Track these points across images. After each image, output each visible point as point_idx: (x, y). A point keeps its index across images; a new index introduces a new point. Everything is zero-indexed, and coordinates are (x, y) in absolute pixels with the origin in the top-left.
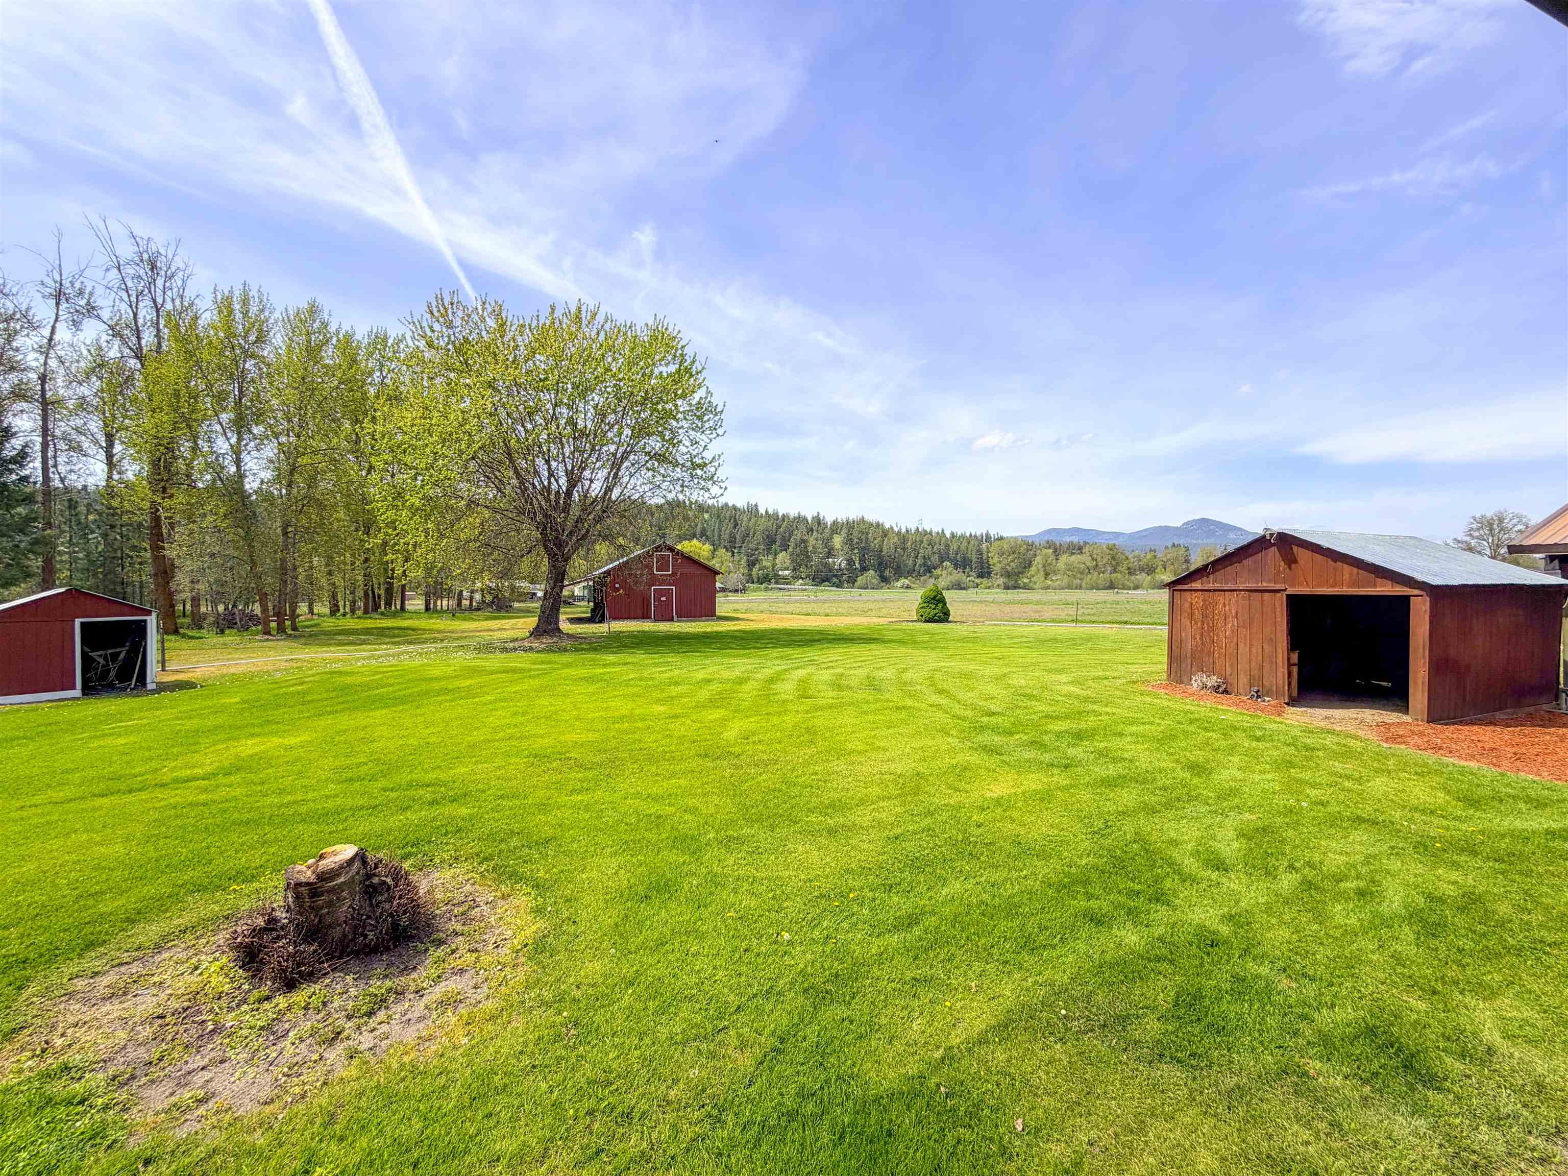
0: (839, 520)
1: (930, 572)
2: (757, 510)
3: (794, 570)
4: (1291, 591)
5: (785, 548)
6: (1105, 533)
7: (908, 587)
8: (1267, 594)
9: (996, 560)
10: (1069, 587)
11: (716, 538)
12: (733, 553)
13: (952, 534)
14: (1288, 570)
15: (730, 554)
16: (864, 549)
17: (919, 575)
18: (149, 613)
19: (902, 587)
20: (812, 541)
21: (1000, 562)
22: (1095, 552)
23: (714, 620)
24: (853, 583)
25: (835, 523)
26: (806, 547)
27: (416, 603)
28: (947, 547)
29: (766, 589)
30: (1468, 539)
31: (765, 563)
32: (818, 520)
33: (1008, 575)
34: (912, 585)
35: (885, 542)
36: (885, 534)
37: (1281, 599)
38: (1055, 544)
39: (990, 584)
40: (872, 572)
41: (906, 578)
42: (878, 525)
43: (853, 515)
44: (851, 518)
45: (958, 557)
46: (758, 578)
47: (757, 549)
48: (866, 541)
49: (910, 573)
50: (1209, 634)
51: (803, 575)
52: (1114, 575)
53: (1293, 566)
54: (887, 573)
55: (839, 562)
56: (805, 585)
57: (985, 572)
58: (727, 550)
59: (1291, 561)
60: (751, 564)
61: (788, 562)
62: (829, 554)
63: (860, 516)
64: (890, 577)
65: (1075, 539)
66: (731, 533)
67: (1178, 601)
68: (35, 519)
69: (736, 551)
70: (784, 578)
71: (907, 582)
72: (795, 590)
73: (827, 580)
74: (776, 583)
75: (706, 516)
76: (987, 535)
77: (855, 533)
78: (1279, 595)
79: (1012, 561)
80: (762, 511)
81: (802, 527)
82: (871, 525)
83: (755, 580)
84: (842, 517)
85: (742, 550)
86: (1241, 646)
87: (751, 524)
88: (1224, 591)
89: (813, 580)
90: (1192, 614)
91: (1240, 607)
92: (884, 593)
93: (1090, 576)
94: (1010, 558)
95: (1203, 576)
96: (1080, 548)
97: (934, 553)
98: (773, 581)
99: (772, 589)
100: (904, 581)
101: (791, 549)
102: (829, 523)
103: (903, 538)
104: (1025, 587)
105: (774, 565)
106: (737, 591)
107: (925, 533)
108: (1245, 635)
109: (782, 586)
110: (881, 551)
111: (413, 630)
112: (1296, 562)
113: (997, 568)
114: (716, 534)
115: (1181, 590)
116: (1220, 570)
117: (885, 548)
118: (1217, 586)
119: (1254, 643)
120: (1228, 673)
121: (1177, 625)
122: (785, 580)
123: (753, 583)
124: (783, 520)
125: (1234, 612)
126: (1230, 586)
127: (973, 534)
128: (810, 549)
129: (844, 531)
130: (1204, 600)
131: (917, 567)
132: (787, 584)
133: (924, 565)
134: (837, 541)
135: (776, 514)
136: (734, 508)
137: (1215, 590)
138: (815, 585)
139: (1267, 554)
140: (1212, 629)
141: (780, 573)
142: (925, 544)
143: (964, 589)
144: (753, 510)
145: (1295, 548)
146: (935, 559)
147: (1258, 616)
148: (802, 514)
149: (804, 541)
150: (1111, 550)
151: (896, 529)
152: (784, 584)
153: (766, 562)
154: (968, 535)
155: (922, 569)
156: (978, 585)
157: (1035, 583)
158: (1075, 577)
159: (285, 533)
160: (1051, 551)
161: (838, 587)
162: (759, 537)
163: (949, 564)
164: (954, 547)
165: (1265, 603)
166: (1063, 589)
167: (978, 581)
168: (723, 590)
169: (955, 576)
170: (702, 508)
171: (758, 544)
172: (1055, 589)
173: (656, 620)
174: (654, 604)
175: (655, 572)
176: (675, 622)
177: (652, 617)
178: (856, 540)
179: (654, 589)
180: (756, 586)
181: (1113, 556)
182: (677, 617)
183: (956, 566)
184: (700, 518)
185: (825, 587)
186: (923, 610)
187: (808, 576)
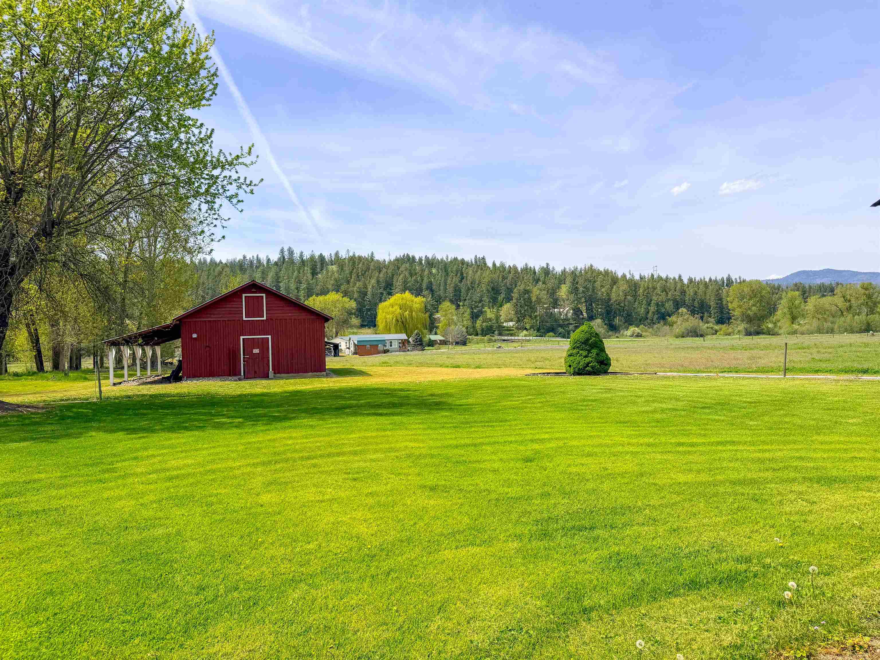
0: (567, 270)
1: (664, 319)
2: (484, 263)
3: (518, 321)
5: (509, 299)
6: (861, 273)
7: (639, 336)
9: (735, 304)
10: (820, 331)
12: (458, 306)
13: (691, 281)
15: (454, 307)
16: (591, 297)
17: (651, 323)
19: (633, 336)
20: (536, 291)
21: (740, 307)
22: (848, 292)
23: (323, 376)
25: (564, 272)
26: (530, 298)
28: (683, 292)
29: (490, 341)
31: (488, 315)
32: (546, 272)
33: (749, 319)
34: (644, 334)
35: (614, 290)
36: (615, 280)
38: (804, 287)
39: (730, 330)
41: (637, 326)
42: (608, 273)
43: (581, 265)
44: (579, 268)
45: (696, 303)
46: (482, 330)
47: (480, 302)
48: (593, 290)
49: (641, 321)
51: (527, 326)
52: (871, 317)
54: (617, 321)
55: (565, 311)
56: (529, 335)
57: (724, 317)
58: (452, 303)
60: (475, 316)
61: (512, 313)
62: (555, 303)
63: (588, 265)
64: (620, 326)
65: (827, 281)
66: (456, 286)
69: (461, 304)
70: (509, 329)
71: (637, 330)
72: (519, 341)
73: (553, 330)
74: (500, 334)
75: (434, 271)
76: (729, 279)
77: (581, 281)
79: (753, 305)
80: (490, 264)
81: (528, 277)
82: (599, 273)
83: (479, 332)
84: (569, 267)
85: (466, 303)
87: (477, 277)
89: (538, 330)
93: (843, 319)
94: (751, 302)
96: (832, 290)
97: (669, 300)
98: (496, 332)
99: (495, 341)
100: (633, 329)
101: (514, 301)
102: (557, 274)
103: (634, 286)
104: (769, 332)
105: (498, 317)
106: (458, 343)
107: (660, 278)
109: (506, 338)
110: (610, 299)
113: (737, 313)
117: (614, 296)
122: (509, 331)
123: (477, 335)
124: (510, 272)
127: (713, 278)
128: (534, 299)
129: (571, 280)
131: (650, 315)
132: (511, 335)
133: (658, 312)
134: (563, 291)
135: (503, 266)
136: (463, 262)
138: (540, 336)
141: (505, 324)
142: (658, 291)
143: (702, 336)
144: (480, 264)
146: (669, 306)
148: (531, 265)
149: (527, 292)
150: (866, 289)
151: (628, 276)
152: (508, 335)
153: (490, 313)
154: (707, 280)
155: (656, 316)
156: (716, 331)
157: (780, 328)
158: (826, 320)
160: (797, 293)
161: (564, 337)
162: (484, 287)
163: (685, 310)
164: (690, 292)
166: (812, 333)
167: (717, 327)
168: (444, 343)
169: (694, 322)
170: (431, 263)
171: (482, 297)
172: (802, 333)
173: (247, 377)
174: (244, 358)
175: (244, 319)
176: (272, 379)
177: (242, 374)
178: (581, 289)
179: (243, 339)
180: (479, 337)
181: (869, 297)
182: (275, 373)
183: (693, 313)
184: (427, 272)
185: (550, 337)
186: (571, 359)
187: (532, 327)
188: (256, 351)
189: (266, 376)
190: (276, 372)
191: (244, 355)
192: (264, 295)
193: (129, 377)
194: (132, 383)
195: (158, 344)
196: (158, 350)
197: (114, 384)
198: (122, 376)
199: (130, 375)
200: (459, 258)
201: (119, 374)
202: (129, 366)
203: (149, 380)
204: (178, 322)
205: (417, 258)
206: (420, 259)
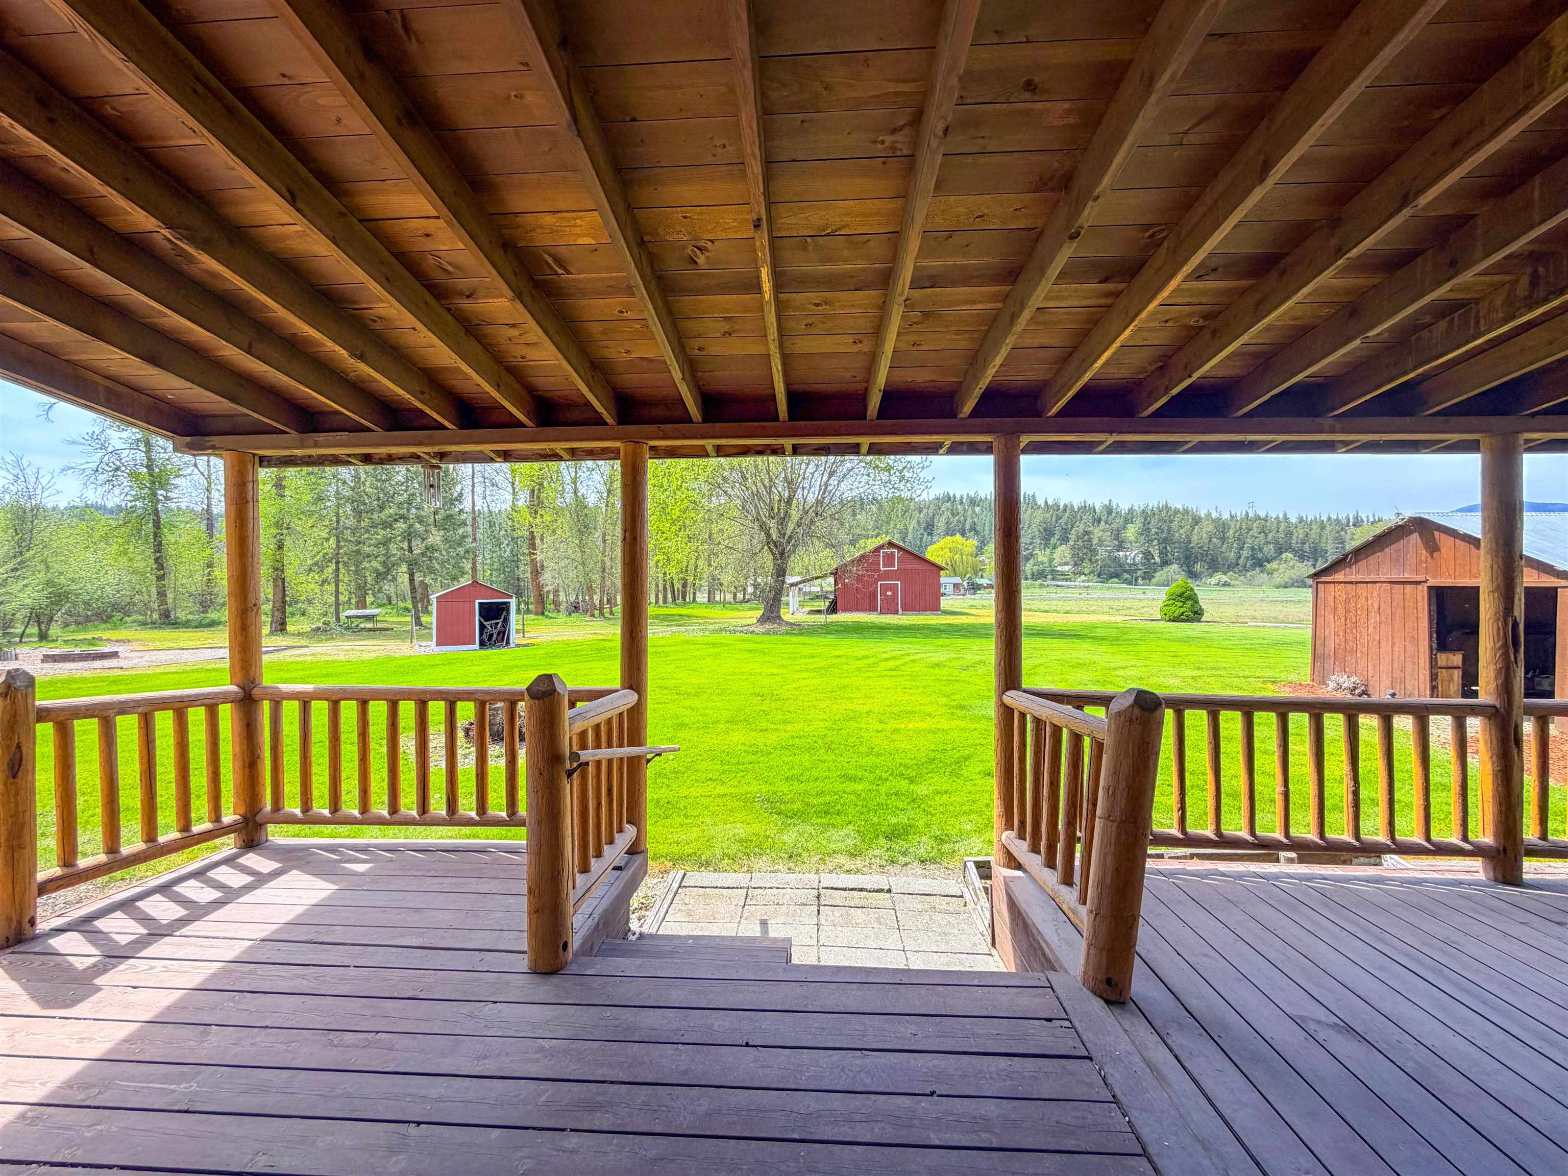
0: (1136, 508)
1: (1261, 565)
2: (1034, 501)
3: (1076, 565)
4: (1432, 582)
5: (1065, 540)
7: (1226, 584)
8: (1408, 587)
13: (1301, 520)
14: (1429, 559)
16: (1165, 540)
18: (511, 597)
19: (1218, 584)
20: (1097, 533)
23: (938, 614)
24: (1150, 580)
25: (1130, 511)
26: (1090, 540)
27: (702, 597)
28: (1289, 534)
29: (1041, 586)
31: (1040, 558)
32: (1109, 510)
34: (1232, 582)
35: (1195, 531)
36: (1196, 520)
37: (1424, 588)
40: (1175, 567)
41: (1225, 573)
42: (1186, 512)
43: (1153, 502)
44: (1150, 506)
45: (1306, 547)
46: (1033, 574)
47: (1031, 544)
48: (1169, 532)
49: (1231, 567)
50: (1351, 630)
51: (1086, 571)
53: (1435, 554)
54: (1198, 567)
55: (1133, 555)
56: (1088, 581)
59: (1433, 548)
60: (1025, 559)
61: (1068, 557)
62: (1120, 547)
63: (1163, 504)
64: (1201, 573)
67: (1321, 594)
68: (466, 537)
70: (1063, 574)
71: (1224, 578)
72: (1075, 587)
73: (1117, 576)
74: (1053, 579)
75: (977, 509)
76: (1356, 518)
77: (1153, 520)
78: (1420, 587)
80: (1041, 502)
81: (1088, 518)
82: (1177, 511)
83: (1029, 576)
84: (1139, 504)
86: (1383, 644)
88: (1367, 582)
89: (1099, 576)
90: (1335, 609)
91: (1382, 601)
95: (1345, 567)
97: (1268, 543)
98: (1049, 577)
99: (1048, 586)
100: (1219, 577)
101: (1071, 543)
102: (1122, 512)
103: (1221, 527)
105: (1051, 561)
107: (1258, 518)
108: (1388, 632)
109: (1060, 583)
110: (1190, 542)
111: (688, 616)
112: (1438, 550)
115: (1324, 582)
116: (1361, 560)
117: (1195, 538)
118: (1360, 577)
119: (1396, 640)
120: (1370, 675)
121: (1320, 621)
122: (1065, 576)
123: (1026, 579)
124: (1065, 510)
125: (1376, 606)
126: (1373, 577)
127: (1334, 517)
128: (1095, 541)
129: (1140, 520)
130: (1347, 594)
131: (1241, 561)
132: (1067, 580)
133: (1253, 557)
134: (1131, 532)
135: (1056, 504)
137: (1357, 583)
138: (1101, 582)
139: (1408, 542)
140: (1356, 625)
141: (1059, 568)
142: (1254, 532)
145: (1436, 533)
146: (1269, 550)
147: (1400, 611)
148: (1090, 503)
149: (1087, 533)
151: (1214, 515)
152: (1062, 580)
153: (1043, 556)
154: (1325, 519)
155: (1250, 563)
159: (604, 541)
161: (1130, 583)
162: (1035, 530)
163: (1290, 555)
164: (1300, 534)
165: (1407, 596)
168: (989, 586)
169: (1302, 569)
171: (1033, 537)
173: (881, 613)
174: (881, 598)
175: (882, 569)
176: (900, 614)
177: (879, 609)
178: (1154, 530)
179: (881, 584)
182: (902, 611)
184: (970, 512)
185: (1114, 583)
186: (1167, 608)
187: (1092, 572)
188: (889, 593)
189: (897, 613)
190: (904, 609)
191: (880, 596)
192: (896, 551)
205: (958, 497)
206: (962, 498)
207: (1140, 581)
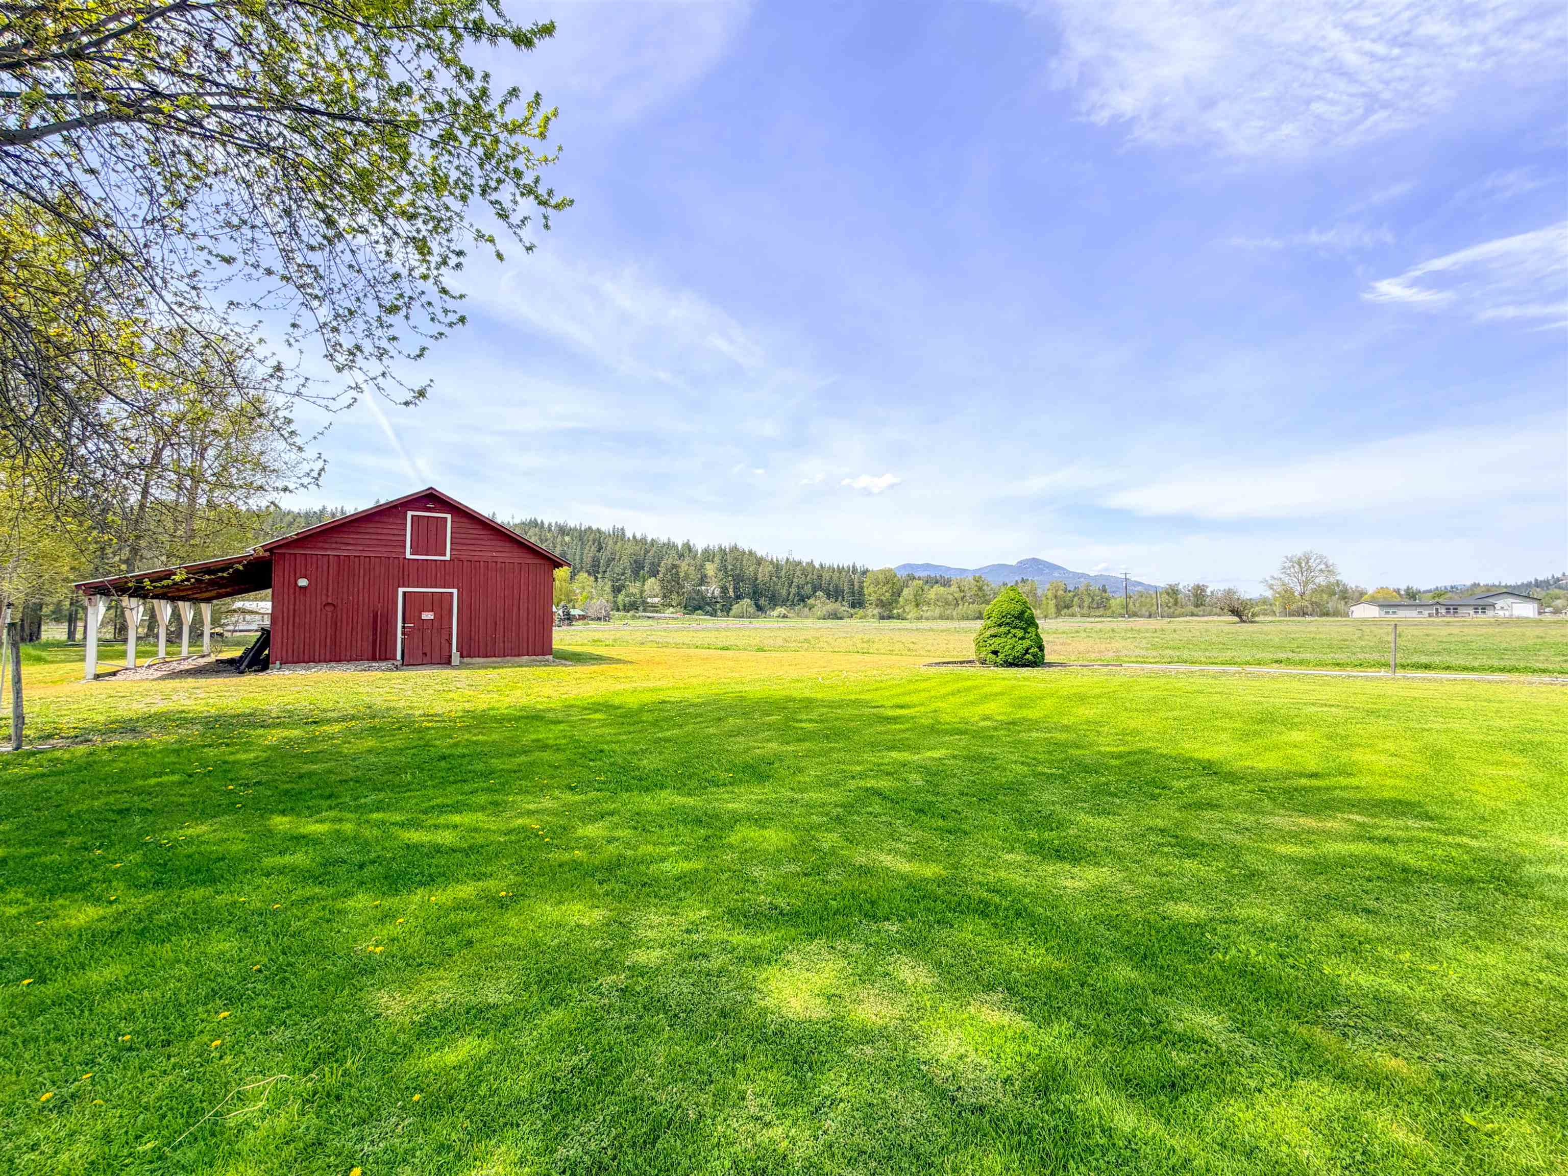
0: (711, 548)
1: (804, 601)
2: (623, 534)
3: (664, 597)
5: (654, 573)
7: (785, 616)
9: (871, 590)
10: (941, 617)
11: (577, 561)
12: (596, 578)
13: (821, 565)
15: (592, 578)
16: (738, 576)
17: (793, 605)
19: (778, 617)
20: (683, 567)
21: (875, 592)
23: (547, 664)
24: (728, 612)
25: (706, 551)
26: (677, 573)
28: (820, 577)
29: (633, 617)
30: (1282, 576)
31: (632, 590)
32: (688, 547)
33: (881, 604)
34: (788, 615)
35: (759, 570)
36: (759, 562)
39: (865, 614)
40: (746, 600)
41: (782, 607)
42: (750, 553)
43: (726, 544)
44: (723, 546)
45: (831, 588)
46: (625, 606)
47: (623, 574)
48: (741, 569)
49: (784, 603)
51: (674, 603)
54: (762, 602)
55: (713, 589)
56: (676, 613)
57: (858, 603)
58: (589, 574)
60: (617, 590)
61: (657, 588)
62: (702, 582)
63: (733, 544)
64: (766, 606)
66: (594, 556)
69: (600, 576)
70: (653, 606)
71: (783, 611)
72: (665, 618)
73: (700, 608)
74: (644, 611)
75: (567, 539)
77: (729, 560)
79: (886, 591)
80: (629, 534)
81: (673, 553)
82: (744, 553)
83: (621, 607)
84: (713, 545)
85: (607, 575)
87: (617, 548)
89: (685, 608)
92: (759, 622)
94: (885, 588)
96: (949, 582)
97: (807, 583)
98: (641, 608)
99: (639, 617)
100: (780, 610)
101: (661, 575)
102: (700, 551)
103: (776, 566)
104: (899, 617)
105: (642, 592)
106: (599, 619)
107: (796, 563)
109: (651, 615)
110: (756, 579)
113: (872, 598)
114: (578, 557)
117: (760, 576)
122: (654, 608)
123: (618, 610)
124: (652, 545)
127: (841, 567)
128: (682, 575)
129: (717, 560)
131: (791, 596)
132: (657, 612)
133: (799, 594)
134: (710, 569)
135: (645, 539)
136: (599, 531)
138: (687, 614)
141: (649, 600)
142: (798, 573)
143: (839, 618)
144: (619, 535)
146: (808, 589)
148: (672, 540)
149: (675, 566)
152: (653, 612)
153: (634, 588)
154: (836, 567)
155: (797, 598)
156: (851, 615)
157: (907, 613)
158: (945, 608)
161: (711, 615)
162: (626, 561)
163: (822, 594)
164: (823, 577)
166: (936, 619)
167: (852, 611)
168: (583, 617)
169: (831, 606)
170: (563, 531)
171: (625, 569)
172: (927, 619)
173: (407, 663)
174: (404, 627)
175: (408, 556)
176: (454, 667)
177: (399, 657)
178: (730, 567)
179: (404, 593)
180: (622, 613)
181: (980, 589)
182: (462, 656)
183: (829, 596)
184: (559, 539)
185: (698, 616)
186: (997, 640)
187: (679, 604)
188: (428, 616)
189: (447, 662)
190: (465, 654)
191: (404, 622)
192: (449, 516)
193: (137, 657)
194: (142, 674)
195: (208, 600)
196: (206, 609)
197: (97, 677)
198: (123, 655)
199: (140, 654)
200: (594, 527)
201: (118, 651)
202: (138, 638)
203: (185, 666)
204: (267, 554)
205: (546, 525)
206: (550, 525)
207: (719, 613)
